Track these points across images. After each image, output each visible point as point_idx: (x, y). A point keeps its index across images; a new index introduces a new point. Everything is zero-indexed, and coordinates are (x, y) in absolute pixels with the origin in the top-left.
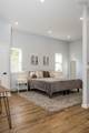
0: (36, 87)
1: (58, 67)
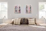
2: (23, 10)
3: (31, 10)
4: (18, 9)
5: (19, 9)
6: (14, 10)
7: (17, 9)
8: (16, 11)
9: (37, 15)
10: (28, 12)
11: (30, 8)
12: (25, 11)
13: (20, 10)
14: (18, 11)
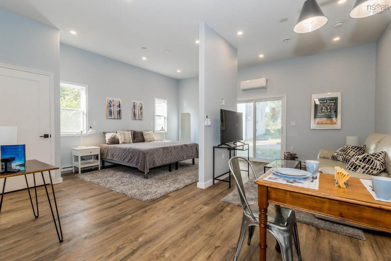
0: (116, 160)
1: (160, 124)
2: (127, 113)
3: (141, 113)
4: (115, 109)
5: (118, 109)
6: (104, 111)
7: (112, 108)
8: (111, 113)
9: (152, 124)
10: (137, 117)
11: (141, 109)
12: (130, 115)
13: (119, 112)
14: (116, 113)
